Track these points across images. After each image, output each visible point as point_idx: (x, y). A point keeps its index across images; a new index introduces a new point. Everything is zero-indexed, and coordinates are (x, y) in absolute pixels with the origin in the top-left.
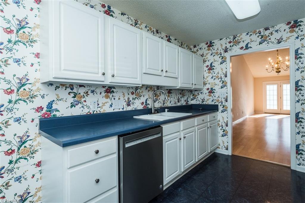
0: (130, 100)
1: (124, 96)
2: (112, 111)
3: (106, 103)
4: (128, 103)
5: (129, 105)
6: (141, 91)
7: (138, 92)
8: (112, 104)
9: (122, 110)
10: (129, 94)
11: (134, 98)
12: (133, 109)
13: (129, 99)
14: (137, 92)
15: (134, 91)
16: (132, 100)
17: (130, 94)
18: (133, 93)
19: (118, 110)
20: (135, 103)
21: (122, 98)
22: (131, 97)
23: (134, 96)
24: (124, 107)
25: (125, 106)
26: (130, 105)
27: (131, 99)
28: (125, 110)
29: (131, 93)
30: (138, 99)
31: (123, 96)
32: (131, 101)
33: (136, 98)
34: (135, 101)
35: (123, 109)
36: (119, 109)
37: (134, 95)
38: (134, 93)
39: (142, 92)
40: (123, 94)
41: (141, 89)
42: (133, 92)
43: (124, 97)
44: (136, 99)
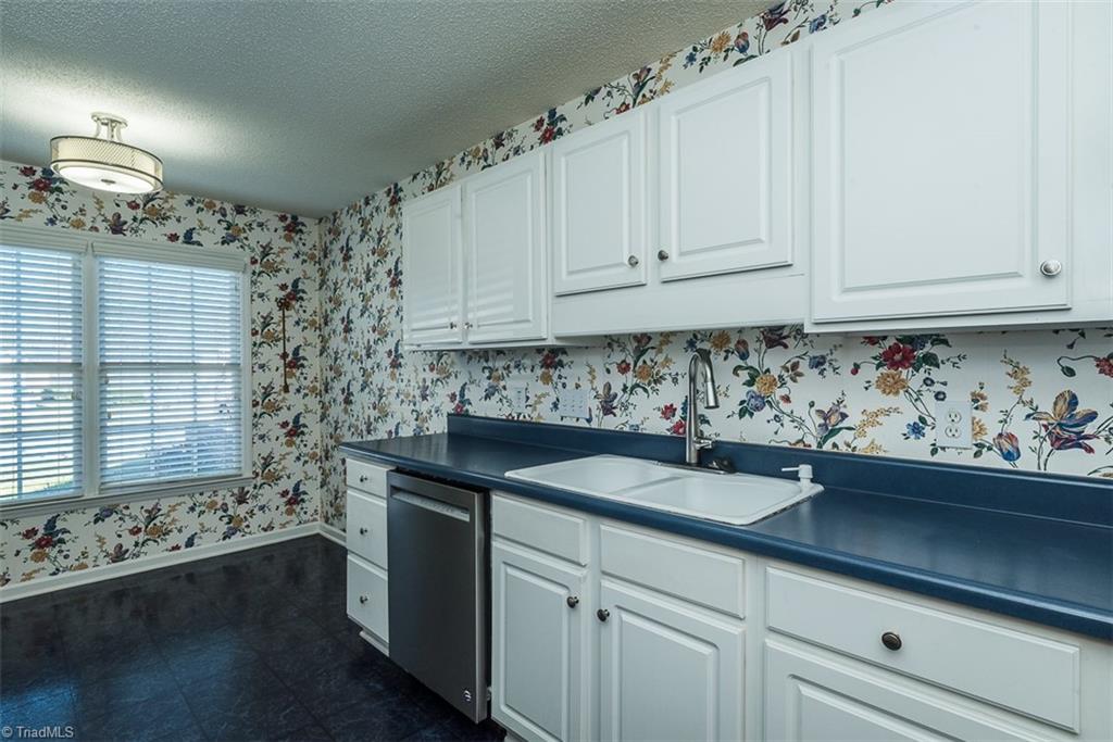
0: (612, 392)
1: (594, 378)
2: (556, 423)
3: (544, 395)
4: (606, 402)
5: (608, 409)
6: (660, 359)
7: (644, 362)
8: (558, 400)
9: (587, 425)
10: (608, 371)
11: (629, 385)
12: (626, 429)
13: (610, 389)
14: (640, 363)
15: (630, 360)
16: (620, 393)
17: (614, 369)
18: (624, 365)
19: (573, 423)
20: (631, 407)
21: (586, 385)
22: (618, 381)
23: (630, 378)
24: (593, 416)
25: (595, 412)
26: (614, 411)
27: (617, 389)
28: (594, 425)
29: (619, 366)
30: (645, 390)
31: (590, 377)
32: (615, 396)
33: (638, 385)
34: (633, 399)
35: (589, 421)
36: (578, 420)
37: (630, 374)
38: (628, 365)
39: (667, 360)
40: (588, 369)
41: (660, 351)
42: (624, 361)
43: (592, 382)
44: (639, 390)
